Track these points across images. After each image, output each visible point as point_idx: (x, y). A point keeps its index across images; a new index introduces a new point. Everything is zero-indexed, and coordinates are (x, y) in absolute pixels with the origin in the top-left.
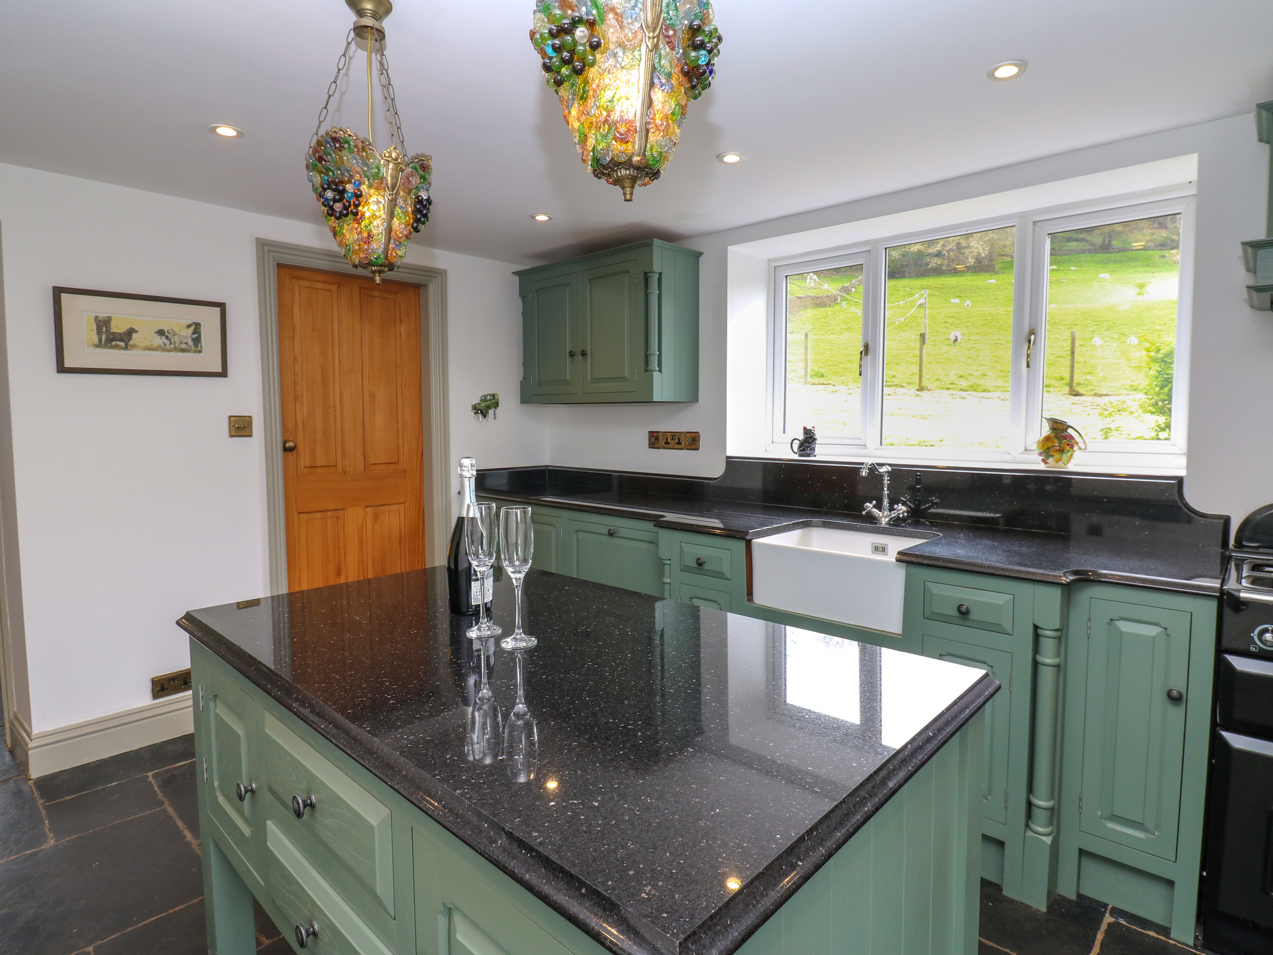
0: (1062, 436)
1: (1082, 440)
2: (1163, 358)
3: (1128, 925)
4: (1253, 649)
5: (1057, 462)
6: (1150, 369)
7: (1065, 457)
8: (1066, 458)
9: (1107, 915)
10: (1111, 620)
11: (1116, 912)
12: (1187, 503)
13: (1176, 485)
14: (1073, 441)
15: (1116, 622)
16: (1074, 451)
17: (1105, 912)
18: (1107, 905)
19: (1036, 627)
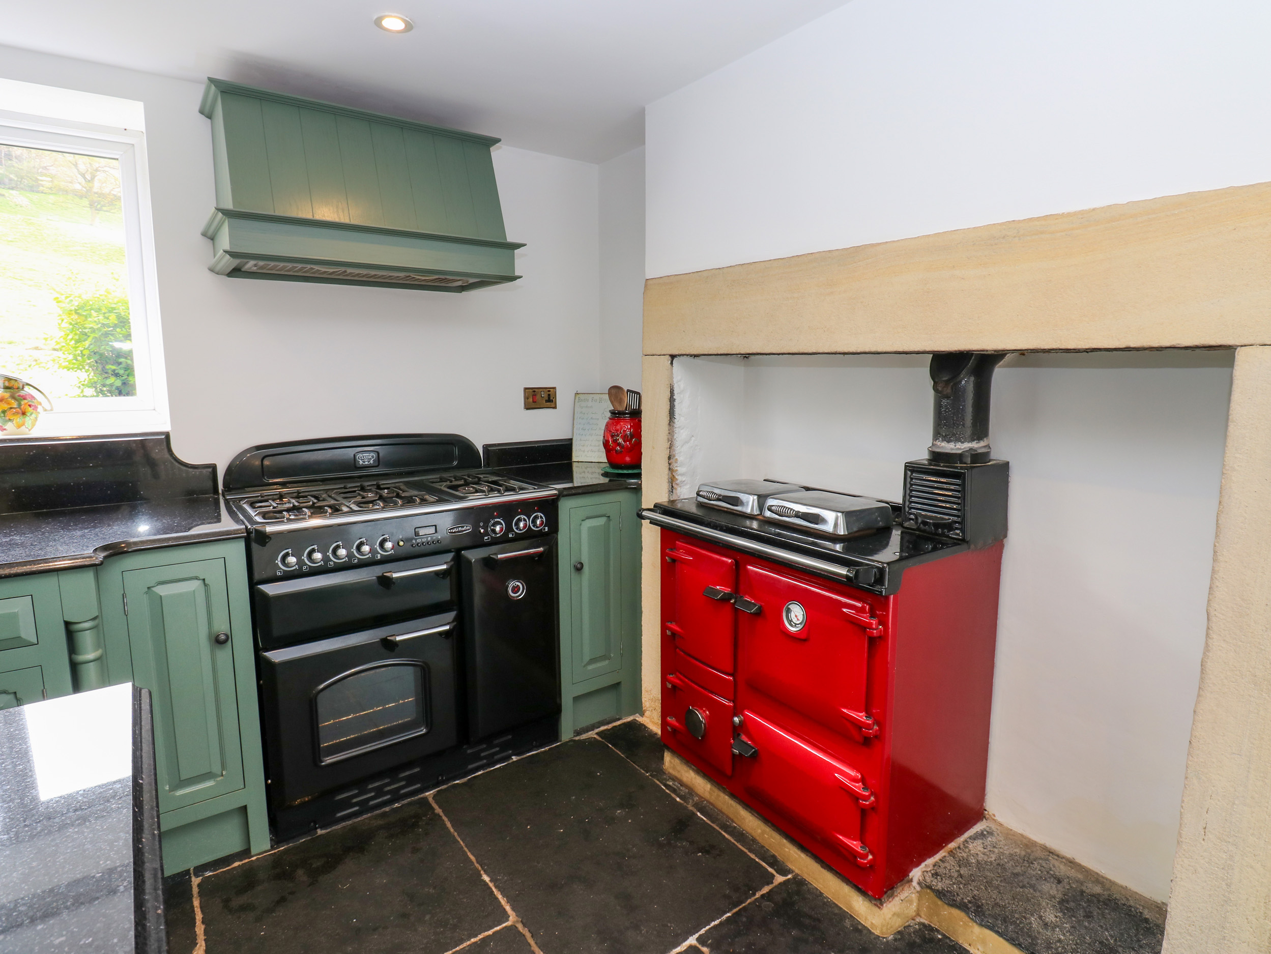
0: (19, 396)
1: (46, 400)
2: (77, 310)
3: (215, 873)
4: (279, 574)
5: (19, 427)
6: (63, 320)
7: (28, 420)
8: (30, 422)
9: (193, 879)
10: (148, 588)
11: (199, 870)
12: (176, 457)
13: (165, 440)
14: (35, 401)
15: (154, 589)
16: (39, 413)
17: (190, 877)
18: (189, 870)
19: (67, 624)
